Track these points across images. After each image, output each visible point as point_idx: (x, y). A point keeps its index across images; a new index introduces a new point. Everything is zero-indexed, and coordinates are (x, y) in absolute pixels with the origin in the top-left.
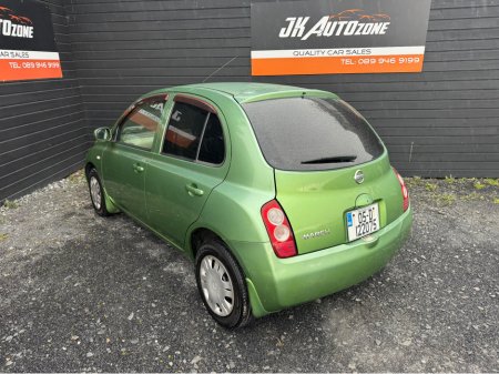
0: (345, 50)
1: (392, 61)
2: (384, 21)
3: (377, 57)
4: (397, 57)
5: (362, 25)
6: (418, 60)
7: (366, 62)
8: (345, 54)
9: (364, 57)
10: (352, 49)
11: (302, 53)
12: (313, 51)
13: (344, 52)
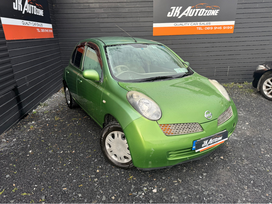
0: (199, 23)
1: (220, 28)
2: (217, 9)
3: (213, 26)
4: (222, 26)
5: (207, 11)
6: (232, 28)
7: (208, 28)
8: (198, 25)
9: (207, 26)
10: (202, 23)
11: (179, 24)
12: (183, 23)
13: (198, 24)
